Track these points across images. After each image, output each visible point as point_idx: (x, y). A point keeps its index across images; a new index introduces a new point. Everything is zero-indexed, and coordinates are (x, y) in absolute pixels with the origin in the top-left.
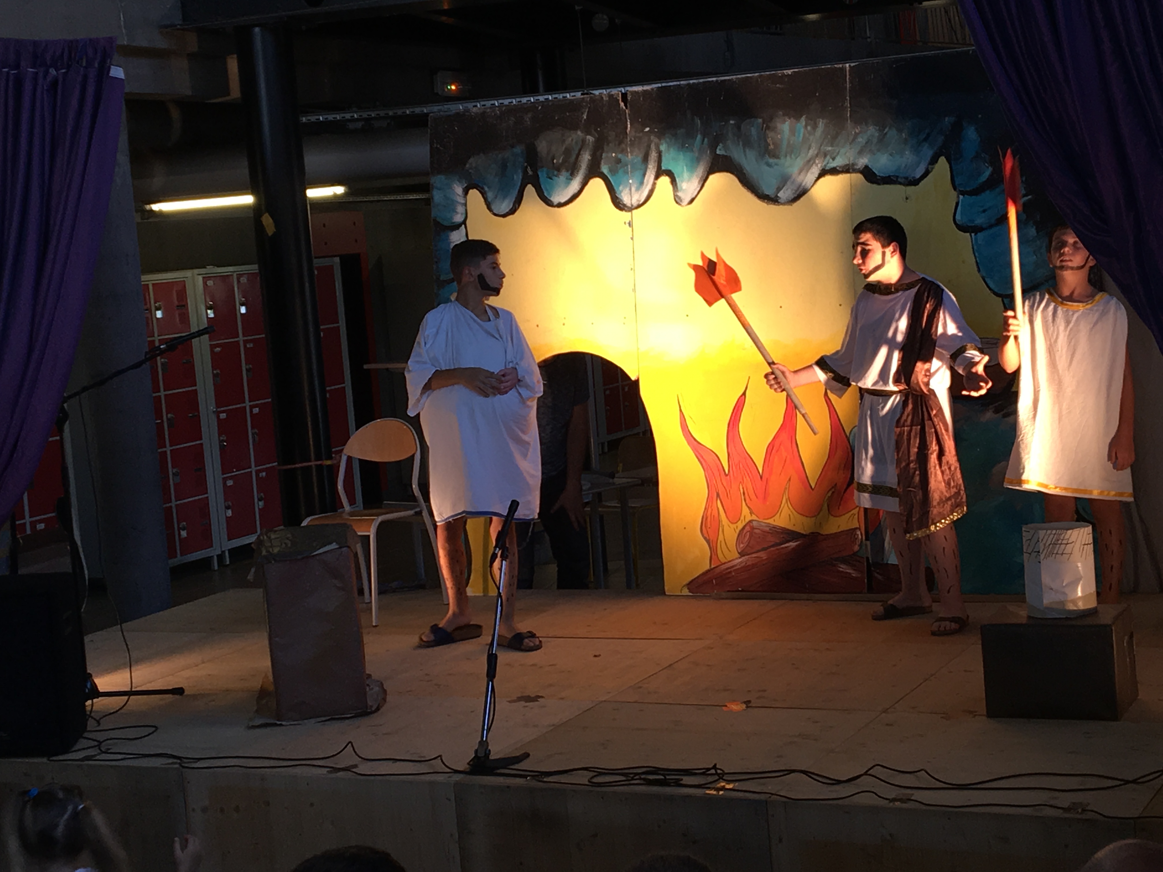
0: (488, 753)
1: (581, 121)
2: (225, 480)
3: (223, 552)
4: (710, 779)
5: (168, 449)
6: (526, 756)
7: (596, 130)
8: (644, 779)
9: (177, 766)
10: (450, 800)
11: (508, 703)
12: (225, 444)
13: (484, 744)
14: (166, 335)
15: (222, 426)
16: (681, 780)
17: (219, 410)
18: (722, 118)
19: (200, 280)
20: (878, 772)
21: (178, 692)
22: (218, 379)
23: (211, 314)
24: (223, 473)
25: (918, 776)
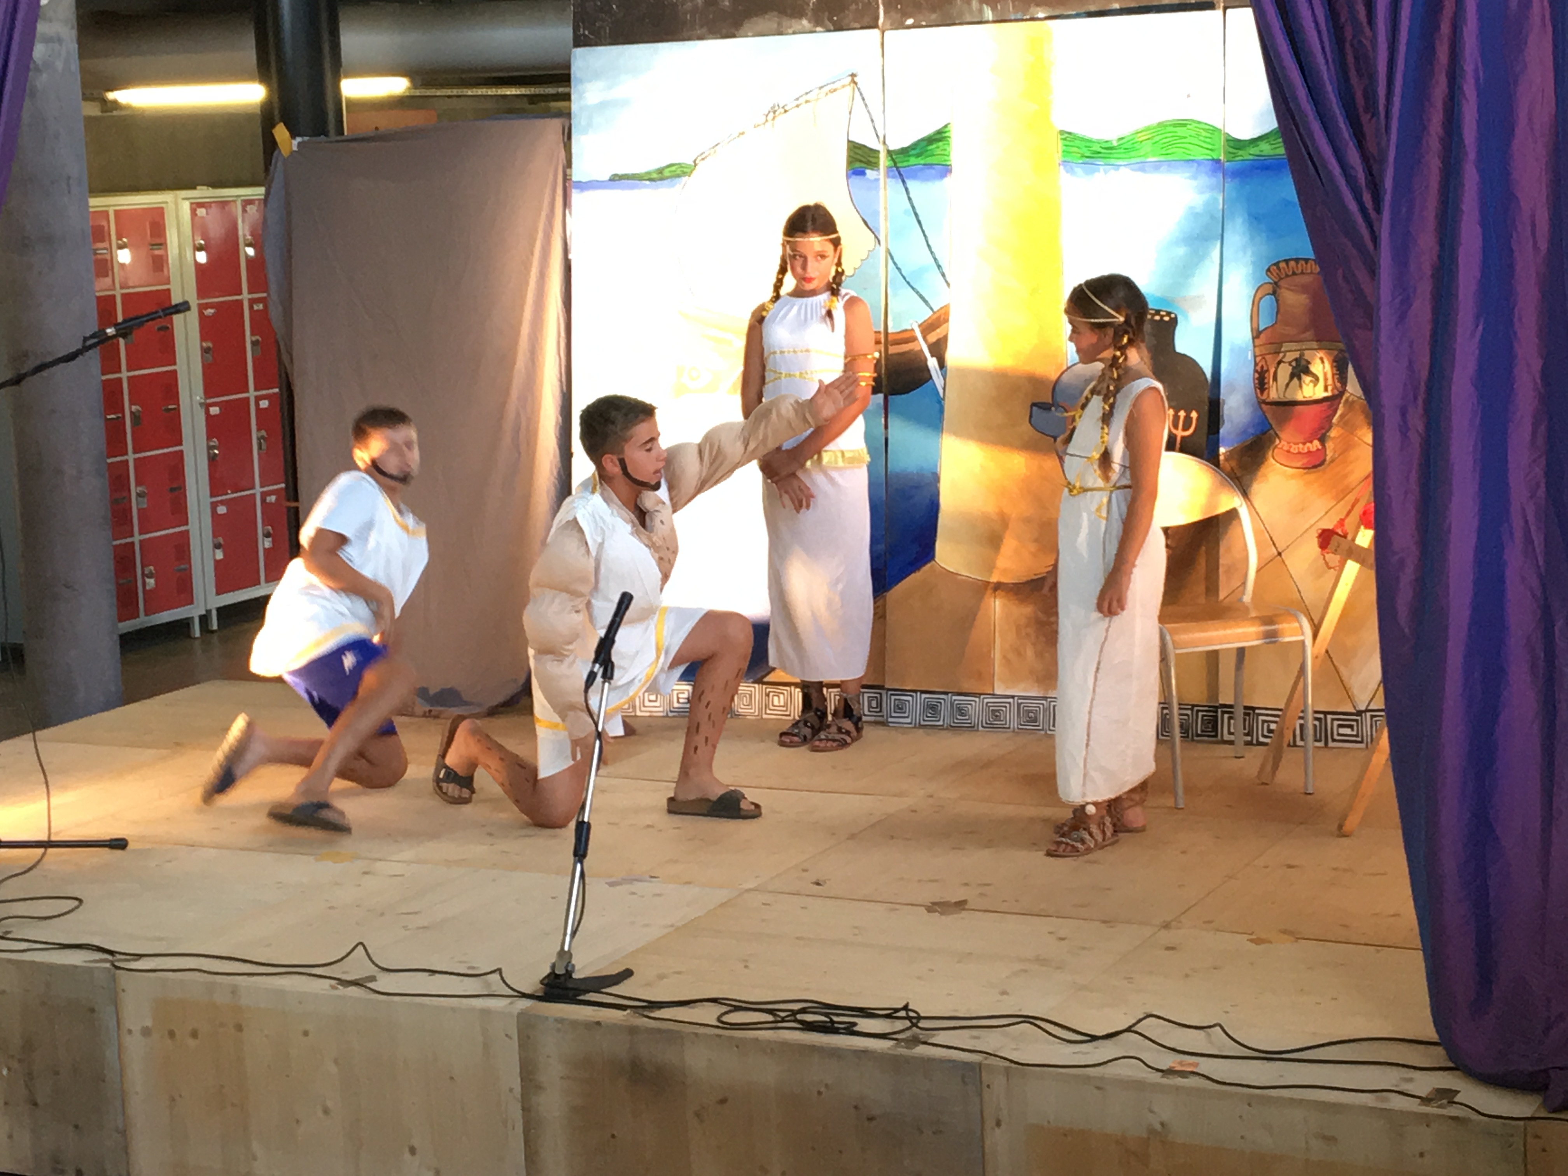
0: (569, 974)
1: (808, 5)
2: (214, 506)
3: (209, 612)
4: (899, 1025)
5: (131, 457)
6: (627, 974)
7: (830, 19)
8: (802, 1022)
9: (108, 965)
10: (510, 1038)
11: (607, 886)
12: (216, 452)
13: (564, 955)
14: (133, 287)
15: (214, 427)
16: (855, 1024)
17: (209, 401)
18: (1025, 11)
19: (186, 206)
20: (1149, 1027)
21: (119, 844)
22: (209, 356)
23: (202, 257)
24: (212, 495)
25: (1208, 1034)
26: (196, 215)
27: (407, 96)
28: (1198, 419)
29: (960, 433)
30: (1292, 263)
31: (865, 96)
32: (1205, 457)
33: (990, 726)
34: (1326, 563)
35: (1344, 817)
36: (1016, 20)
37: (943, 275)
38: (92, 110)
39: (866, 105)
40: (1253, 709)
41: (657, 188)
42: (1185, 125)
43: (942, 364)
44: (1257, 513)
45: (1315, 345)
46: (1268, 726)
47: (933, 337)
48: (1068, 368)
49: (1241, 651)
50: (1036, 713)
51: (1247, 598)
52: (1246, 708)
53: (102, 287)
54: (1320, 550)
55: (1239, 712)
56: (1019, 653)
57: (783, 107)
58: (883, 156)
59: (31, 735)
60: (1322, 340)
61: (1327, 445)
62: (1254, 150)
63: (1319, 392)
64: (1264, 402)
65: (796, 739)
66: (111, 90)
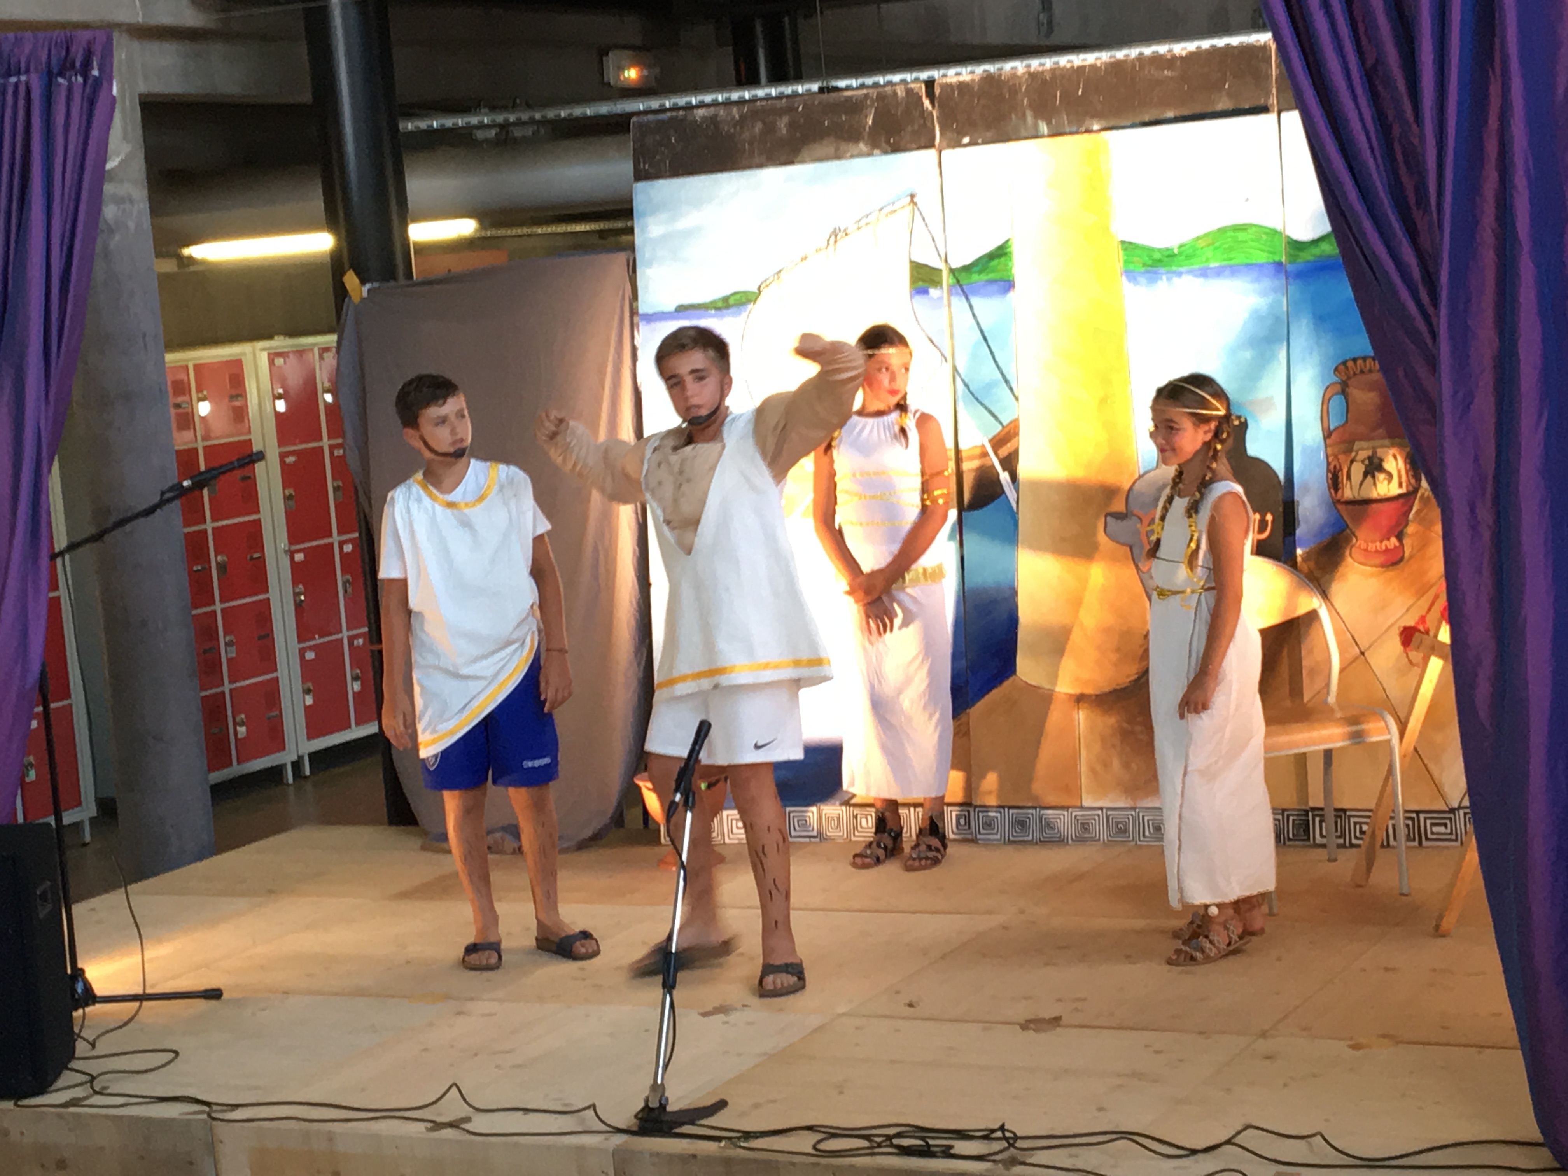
0: (663, 1107)
1: (865, 129)
2: (302, 652)
3: (301, 757)
4: (997, 1146)
5: (218, 607)
6: (722, 1104)
7: (888, 142)
8: (898, 1147)
9: (205, 1116)
11: (700, 1016)
12: (303, 598)
13: (657, 1088)
14: (218, 438)
15: (299, 572)
16: (951, 1147)
17: (294, 548)
18: (1080, 123)
19: (264, 357)
20: (1247, 1138)
21: (214, 994)
22: (292, 503)
23: (281, 406)
24: (300, 641)
25: (1310, 1144)
26: (274, 364)
27: (479, 238)
28: (1273, 522)
29: (1037, 546)
30: (1360, 362)
31: (924, 216)
32: (1283, 559)
33: (1080, 840)
34: (1410, 661)
35: (1440, 918)
36: (1071, 133)
37: (1011, 389)
38: (168, 266)
39: (926, 225)
40: (1344, 811)
41: (722, 316)
42: (1245, 229)
43: (1014, 477)
44: (1338, 613)
45: (1387, 442)
46: (1361, 828)
47: (1004, 451)
48: (1141, 476)
49: (1328, 755)
50: (1126, 825)
51: (1332, 699)
52: (1336, 810)
53: (183, 440)
54: (1402, 648)
55: (1330, 815)
56: (1106, 765)
57: (845, 230)
58: (945, 274)
59: (123, 890)
60: (1393, 436)
61: (1404, 542)
62: (1316, 251)
63: (1394, 489)
64: (1339, 501)
65: (868, 860)
66: (188, 245)
